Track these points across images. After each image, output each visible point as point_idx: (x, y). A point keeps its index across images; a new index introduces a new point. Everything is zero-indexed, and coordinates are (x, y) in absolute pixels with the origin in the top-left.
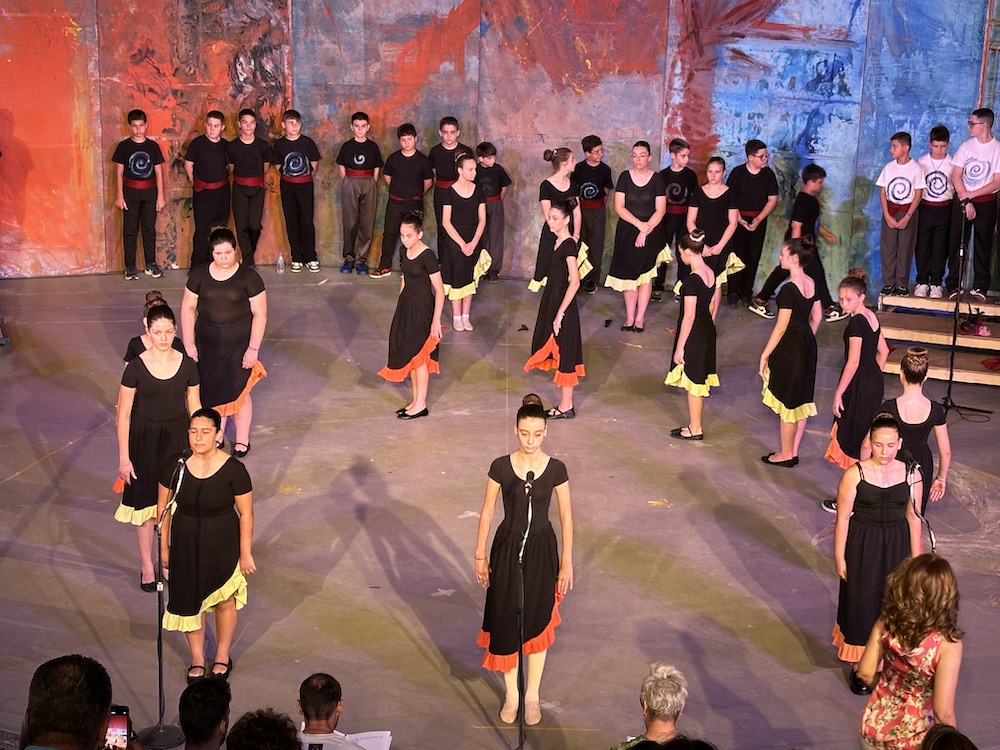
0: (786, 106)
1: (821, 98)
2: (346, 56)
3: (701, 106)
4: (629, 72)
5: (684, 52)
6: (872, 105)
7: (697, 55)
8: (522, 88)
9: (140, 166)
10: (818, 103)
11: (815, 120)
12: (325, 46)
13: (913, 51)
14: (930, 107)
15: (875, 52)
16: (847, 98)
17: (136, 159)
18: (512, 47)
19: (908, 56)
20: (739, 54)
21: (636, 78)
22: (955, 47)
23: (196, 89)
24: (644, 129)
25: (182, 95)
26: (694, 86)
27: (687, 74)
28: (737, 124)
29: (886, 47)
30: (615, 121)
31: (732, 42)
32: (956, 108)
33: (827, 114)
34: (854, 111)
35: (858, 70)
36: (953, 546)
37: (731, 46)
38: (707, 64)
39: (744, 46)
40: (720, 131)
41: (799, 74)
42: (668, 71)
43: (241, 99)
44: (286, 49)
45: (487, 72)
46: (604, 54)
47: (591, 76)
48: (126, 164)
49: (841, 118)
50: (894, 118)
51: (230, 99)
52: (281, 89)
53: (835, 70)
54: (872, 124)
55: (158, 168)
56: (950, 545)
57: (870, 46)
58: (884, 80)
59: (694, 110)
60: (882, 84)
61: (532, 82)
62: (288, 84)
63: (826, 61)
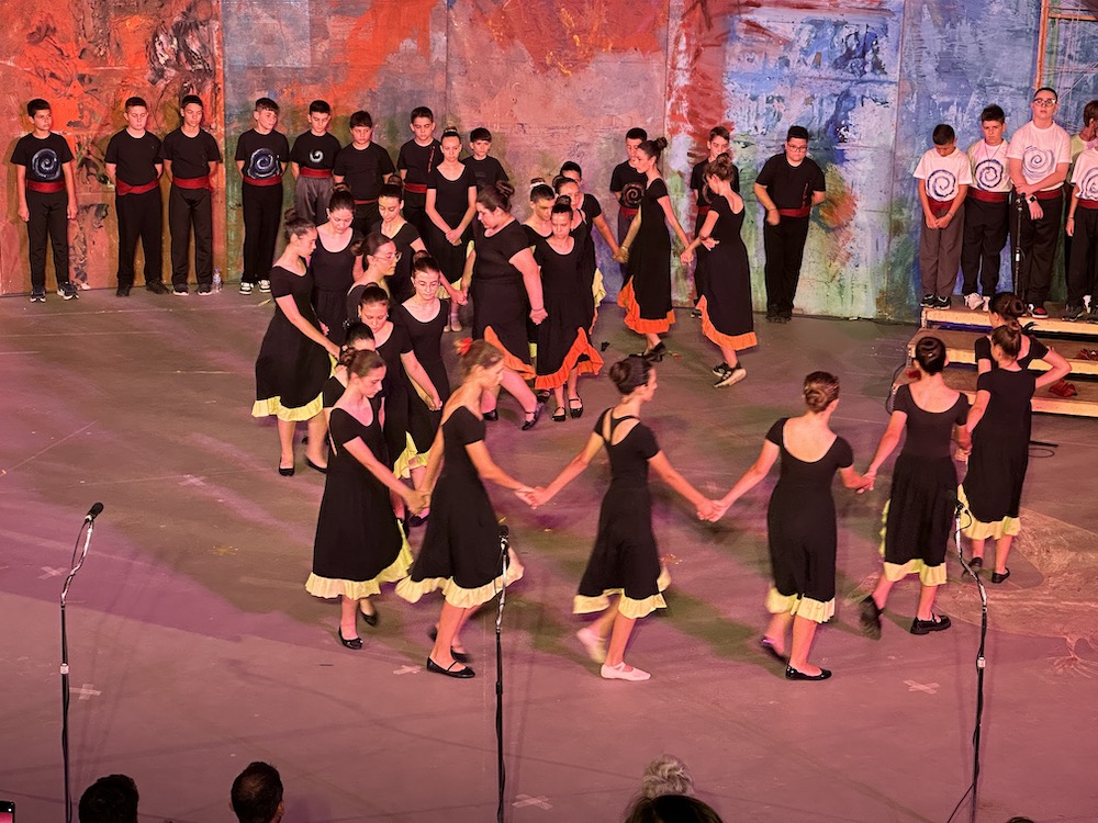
0: (810, 87)
1: (852, 77)
2: (288, 33)
3: (710, 88)
4: (626, 50)
5: (689, 25)
6: (912, 86)
7: (705, 28)
8: (498, 69)
9: (46, 166)
10: (849, 83)
11: (845, 103)
12: (262, 21)
13: (959, 20)
14: (980, 86)
15: (915, 21)
16: (882, 77)
17: (41, 159)
18: (486, 21)
19: (953, 26)
20: (754, 27)
21: (634, 56)
22: (1007, 16)
23: (106, 73)
24: (643, 116)
25: (90, 80)
26: (702, 65)
27: (693, 51)
28: (753, 109)
29: (927, 16)
30: (610, 107)
31: (746, 13)
32: (1011, 86)
33: (859, 96)
34: (891, 93)
35: (894, 43)
36: (1012, 603)
37: (744, 17)
38: (717, 38)
39: (761, 16)
40: (733, 118)
41: (826, 49)
42: (671, 47)
43: (162, 86)
44: (216, 25)
45: (455, 50)
46: (595, 29)
47: (580, 56)
48: (28, 164)
49: (875, 101)
50: (938, 99)
51: (149, 85)
52: (209, 73)
53: (866, 44)
54: (913, 108)
55: (66, 166)
56: (1007, 603)
57: (908, 15)
58: (925, 54)
59: (701, 94)
60: (924, 60)
61: (510, 62)
62: (218, 67)
63: (856, 34)
